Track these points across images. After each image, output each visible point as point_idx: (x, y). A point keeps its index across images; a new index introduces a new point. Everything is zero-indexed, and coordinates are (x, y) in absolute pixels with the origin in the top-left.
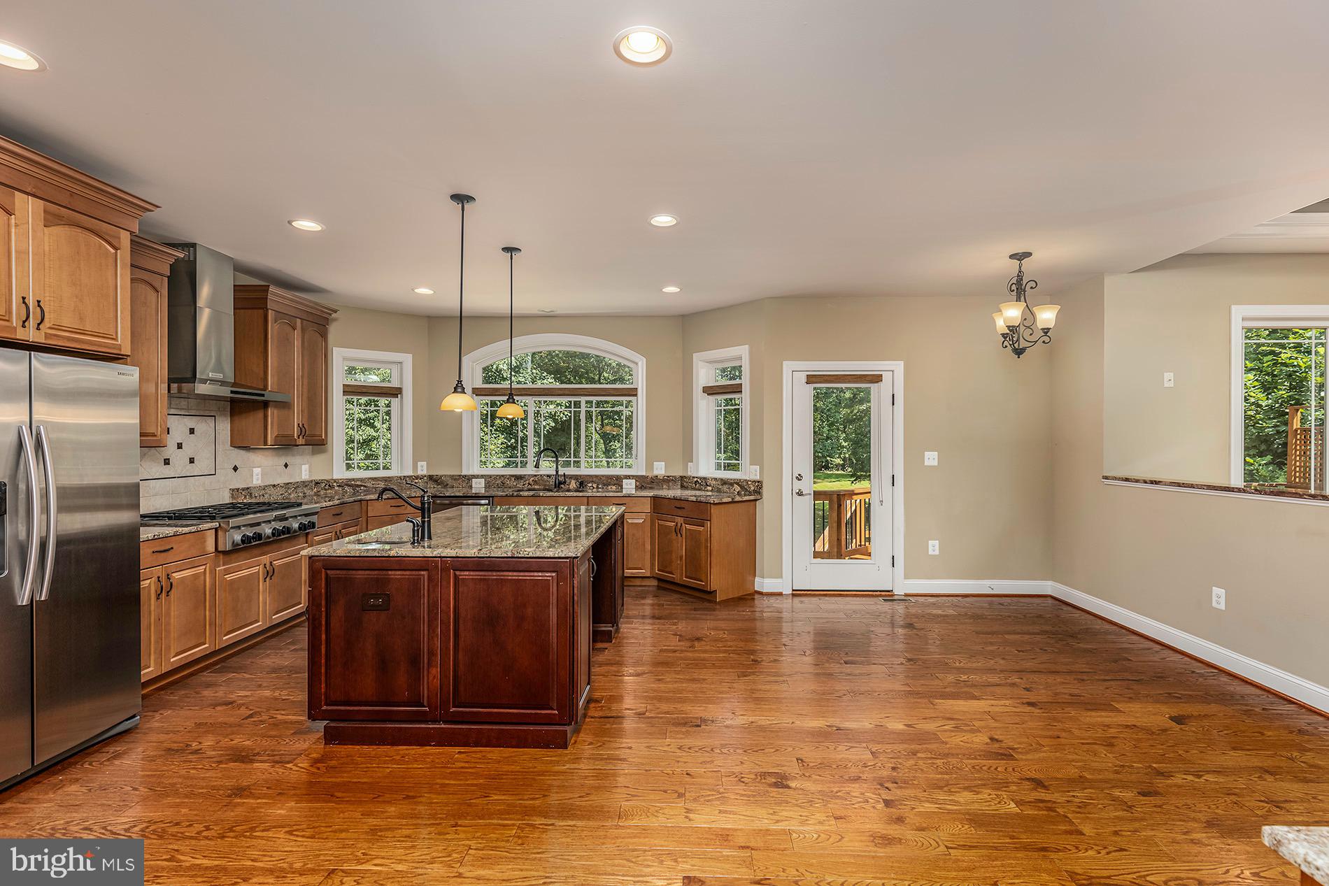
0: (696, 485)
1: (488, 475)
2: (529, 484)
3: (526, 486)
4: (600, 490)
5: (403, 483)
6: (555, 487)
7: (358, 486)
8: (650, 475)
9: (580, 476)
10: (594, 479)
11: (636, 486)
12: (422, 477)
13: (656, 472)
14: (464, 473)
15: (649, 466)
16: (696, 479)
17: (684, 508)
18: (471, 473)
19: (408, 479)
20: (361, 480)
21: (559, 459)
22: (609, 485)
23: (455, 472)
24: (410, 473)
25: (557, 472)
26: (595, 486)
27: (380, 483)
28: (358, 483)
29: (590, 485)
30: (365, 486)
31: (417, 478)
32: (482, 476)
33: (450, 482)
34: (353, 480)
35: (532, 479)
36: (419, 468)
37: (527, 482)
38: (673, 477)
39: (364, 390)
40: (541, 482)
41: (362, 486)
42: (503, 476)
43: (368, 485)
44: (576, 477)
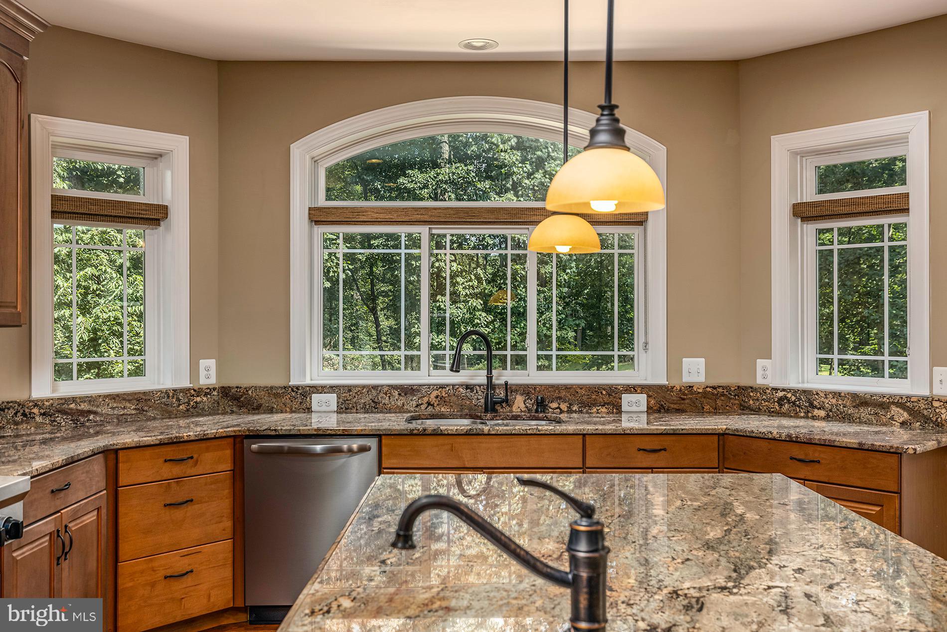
0: (781, 405)
1: (344, 386)
2: (429, 404)
3: (423, 407)
4: (575, 415)
5: (172, 403)
6: (486, 411)
7: (84, 413)
8: (676, 383)
9: (534, 387)
10: (563, 394)
11: (649, 408)
12: (207, 392)
13: (687, 379)
14: (293, 382)
15: (673, 366)
16: (781, 394)
17: (819, 462)
18: (308, 381)
19: (181, 396)
20: (90, 399)
21: (494, 353)
22: (595, 405)
23: (276, 381)
24: (186, 383)
25: (490, 378)
26: (564, 407)
27: (128, 405)
28: (84, 407)
29: (554, 405)
30: (95, 413)
31: (199, 392)
32: (332, 389)
33: (265, 400)
34: (74, 399)
35: (435, 393)
36: (202, 373)
37: (426, 399)
38: (723, 388)
39: (94, 209)
40: (454, 399)
41: (90, 412)
42: (375, 387)
43: (104, 410)
44: (526, 390)
